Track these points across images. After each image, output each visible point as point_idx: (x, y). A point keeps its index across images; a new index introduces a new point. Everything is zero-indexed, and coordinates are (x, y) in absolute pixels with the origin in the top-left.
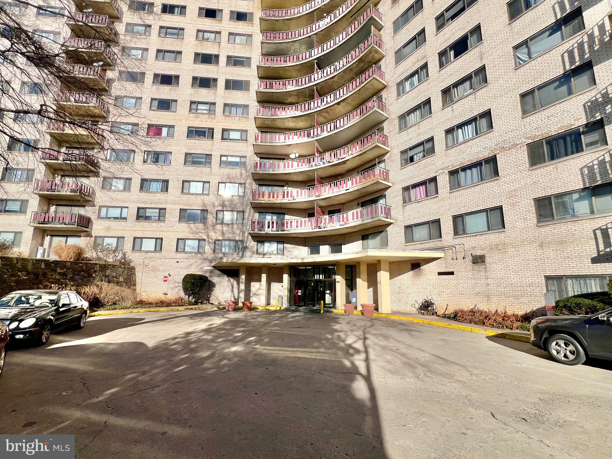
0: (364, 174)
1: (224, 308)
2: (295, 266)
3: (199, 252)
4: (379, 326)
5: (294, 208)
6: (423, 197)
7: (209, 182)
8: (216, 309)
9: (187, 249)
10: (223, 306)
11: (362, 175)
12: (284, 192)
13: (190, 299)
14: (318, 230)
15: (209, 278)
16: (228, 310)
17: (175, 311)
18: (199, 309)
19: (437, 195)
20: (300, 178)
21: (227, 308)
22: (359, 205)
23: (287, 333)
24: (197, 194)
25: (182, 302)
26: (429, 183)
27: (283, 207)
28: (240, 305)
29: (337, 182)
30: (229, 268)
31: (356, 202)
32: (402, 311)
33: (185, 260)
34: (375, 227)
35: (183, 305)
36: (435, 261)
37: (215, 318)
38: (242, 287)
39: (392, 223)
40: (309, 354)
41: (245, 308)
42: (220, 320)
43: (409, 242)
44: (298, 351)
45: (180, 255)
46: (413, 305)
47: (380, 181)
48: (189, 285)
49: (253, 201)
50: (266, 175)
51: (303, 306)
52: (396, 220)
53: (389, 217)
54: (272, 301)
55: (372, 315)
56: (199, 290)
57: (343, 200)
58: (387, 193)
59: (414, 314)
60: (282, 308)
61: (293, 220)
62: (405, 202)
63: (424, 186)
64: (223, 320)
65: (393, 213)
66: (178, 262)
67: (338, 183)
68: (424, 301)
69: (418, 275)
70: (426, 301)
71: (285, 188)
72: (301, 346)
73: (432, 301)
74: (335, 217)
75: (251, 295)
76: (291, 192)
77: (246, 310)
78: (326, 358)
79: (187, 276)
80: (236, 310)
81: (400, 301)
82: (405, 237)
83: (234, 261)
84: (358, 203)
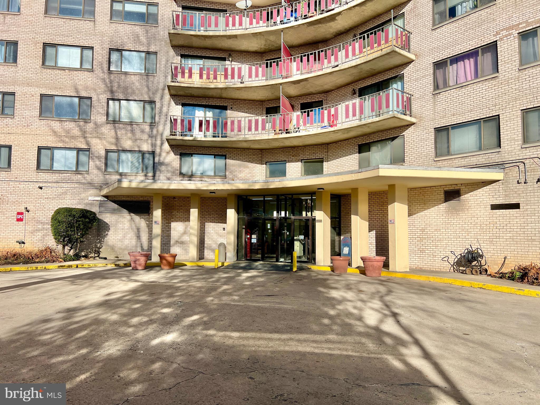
0: (368, 37)
1: (126, 265)
2: (247, 196)
3: (77, 172)
4: (401, 292)
5: (243, 98)
6: (469, 79)
7: (92, 48)
8: (113, 266)
9: (56, 166)
10: (125, 262)
11: (364, 39)
12: (226, 70)
13: (66, 251)
14: (284, 135)
15: (97, 215)
16: (135, 269)
17: (41, 271)
18: (83, 267)
19: (497, 75)
20: (254, 45)
21: (132, 265)
22: (355, 93)
23: (255, 307)
24: (70, 69)
25: (53, 257)
26: (483, 54)
27: (224, 95)
28: (155, 259)
29: (319, 52)
30: (132, 199)
31: (350, 89)
32: (425, 267)
33: (55, 185)
34: (382, 131)
35: (54, 261)
36: (488, 187)
37: (116, 281)
38: (157, 229)
39: (414, 124)
40: (315, 345)
41: (165, 265)
42: (125, 285)
43: (441, 155)
44: (291, 339)
45: (44, 176)
46: (446, 259)
47: (397, 50)
48: (62, 228)
49: (173, 84)
50: (194, 39)
51: (259, 260)
52: (420, 118)
53: (408, 112)
54: (207, 254)
55: (380, 274)
56: (82, 236)
57: (328, 84)
58: (407, 72)
59: (446, 272)
60: (226, 264)
61: (243, 119)
62: (436, 87)
63: (472, 60)
64: (132, 285)
65: (415, 106)
66: (41, 188)
67: (322, 54)
68: (466, 251)
69: (456, 211)
70: (469, 252)
71: (227, 62)
72: (290, 329)
73: (480, 251)
74: (315, 112)
75: (172, 242)
76: (240, 69)
77: (167, 268)
78: (350, 353)
79: (58, 212)
80: (149, 267)
81: (422, 251)
82: (436, 147)
83: (142, 185)
84: (354, 90)
